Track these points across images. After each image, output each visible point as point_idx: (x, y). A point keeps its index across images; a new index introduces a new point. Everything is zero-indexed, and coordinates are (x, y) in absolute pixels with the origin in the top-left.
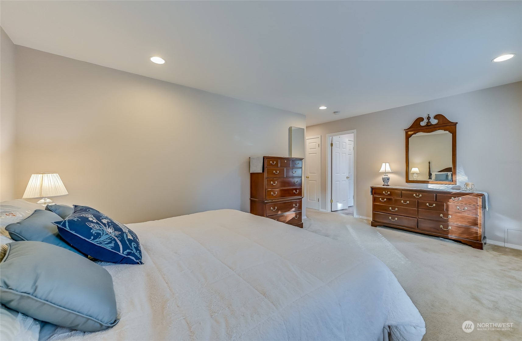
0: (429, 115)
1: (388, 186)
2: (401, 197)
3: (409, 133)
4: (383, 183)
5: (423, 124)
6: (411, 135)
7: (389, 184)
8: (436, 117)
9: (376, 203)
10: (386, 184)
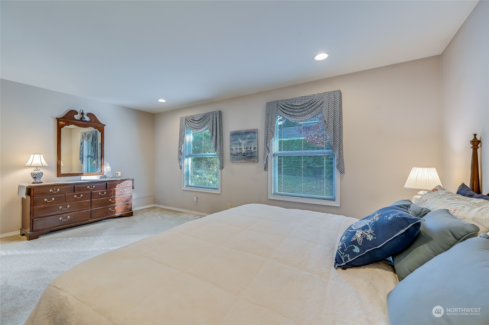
0: (83, 110)
1: (42, 183)
2: (74, 192)
3: (61, 123)
4: (33, 180)
5: (77, 117)
6: (63, 126)
7: (42, 180)
8: (89, 115)
9: (37, 206)
10: (37, 181)
